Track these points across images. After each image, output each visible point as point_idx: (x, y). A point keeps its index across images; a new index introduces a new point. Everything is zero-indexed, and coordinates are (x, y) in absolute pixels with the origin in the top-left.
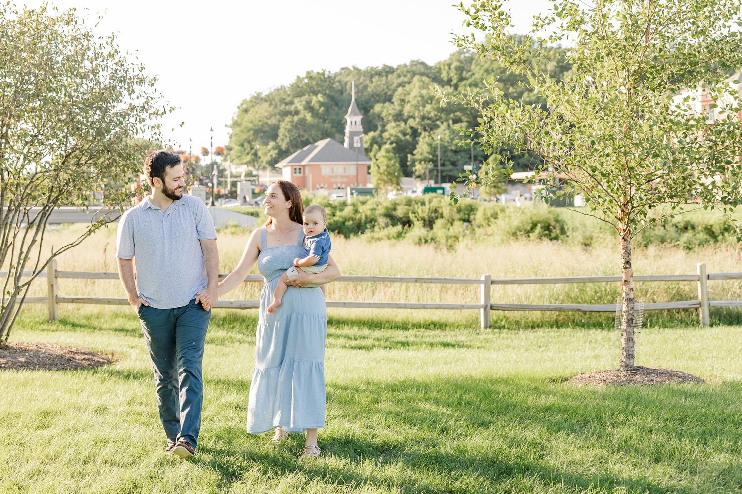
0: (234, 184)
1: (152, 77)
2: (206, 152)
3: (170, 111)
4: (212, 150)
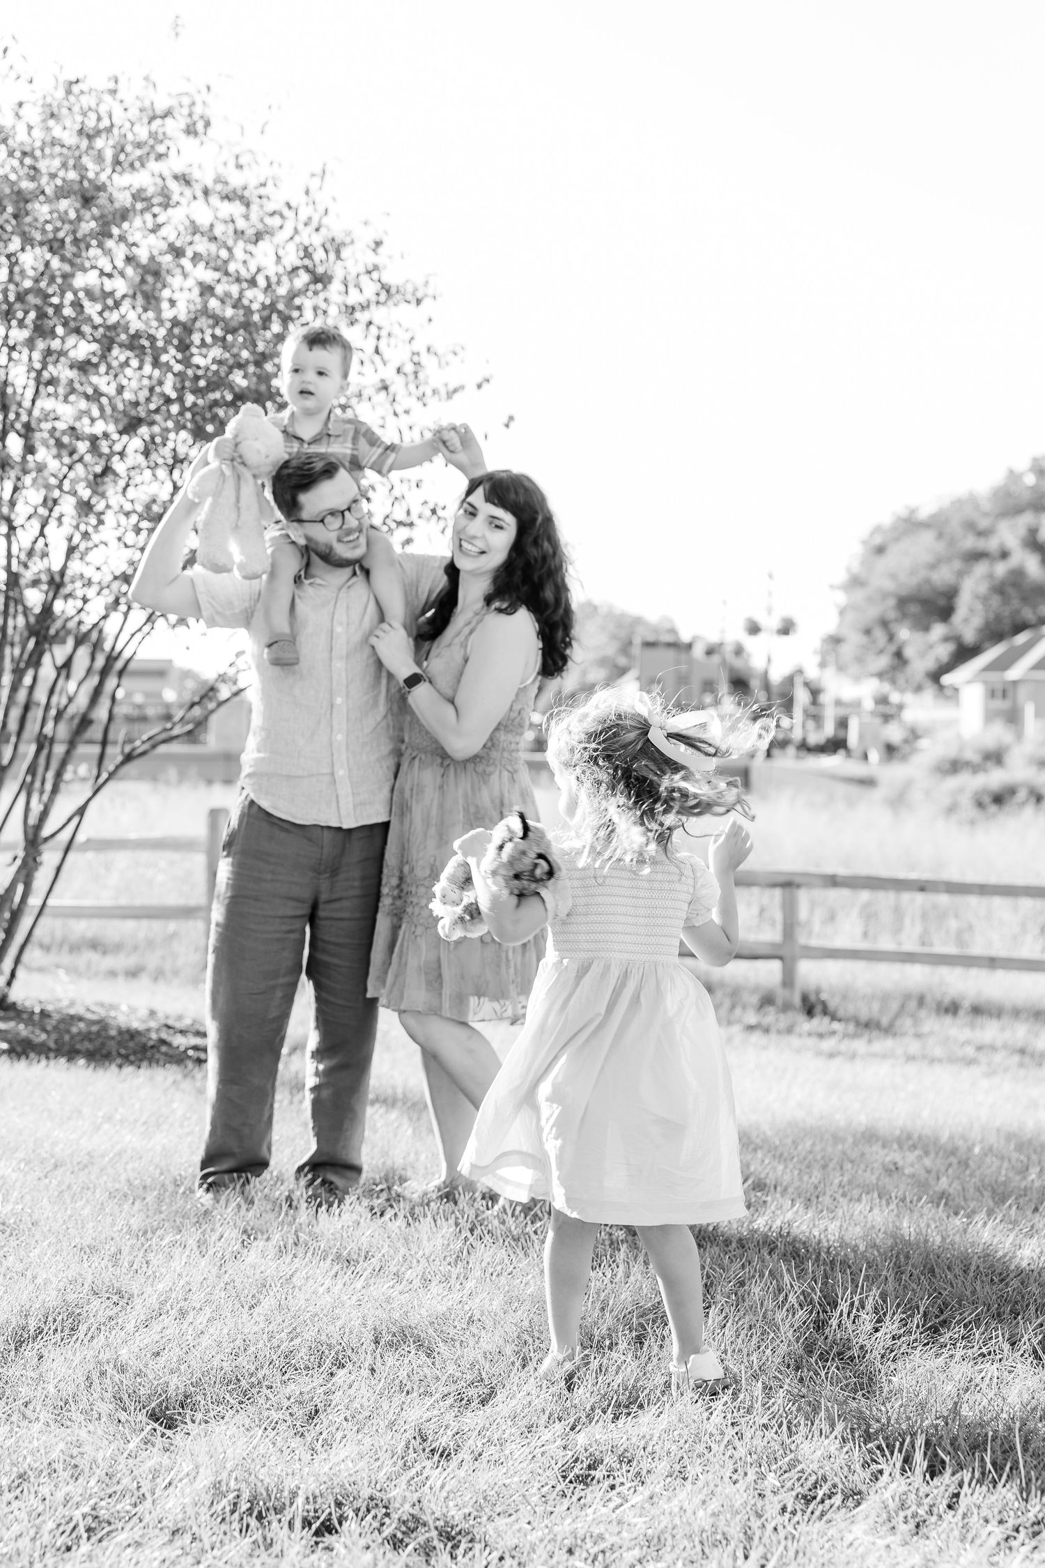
0: (843, 724)
1: (419, 281)
2: (754, 629)
3: (479, 386)
4: (771, 623)
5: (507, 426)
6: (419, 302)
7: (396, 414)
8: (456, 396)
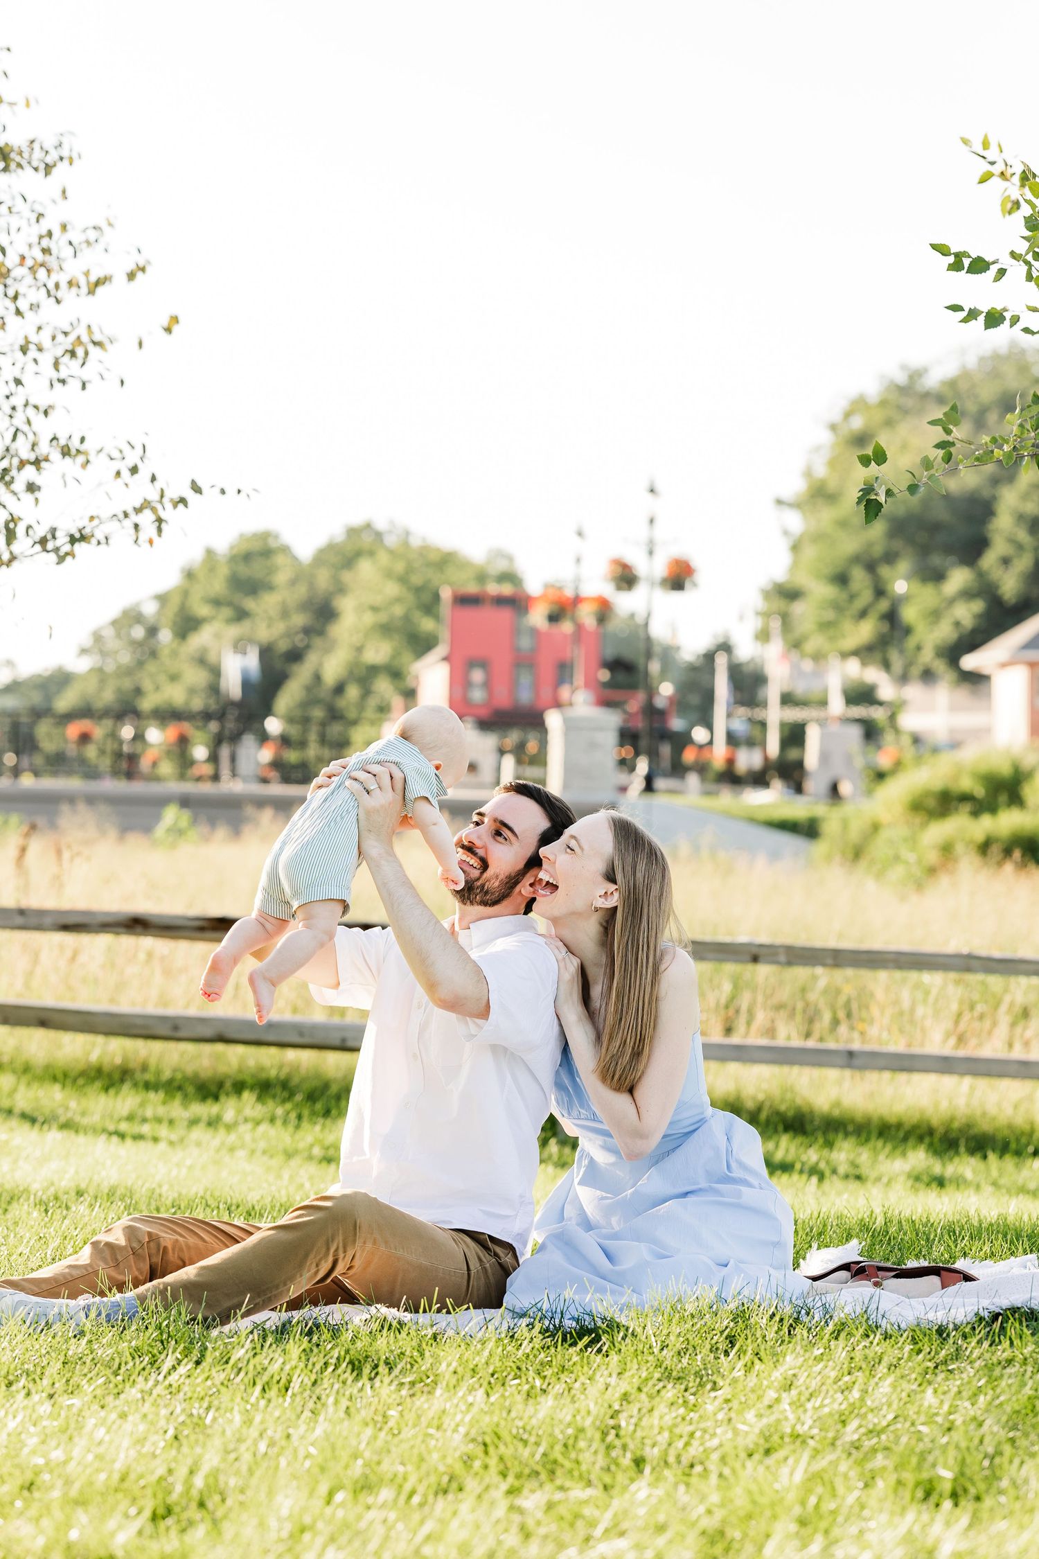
2: (626, 579)
4: (652, 568)
5: (168, 330)
6: (48, 169)
7: (18, 312)
8: (100, 290)
